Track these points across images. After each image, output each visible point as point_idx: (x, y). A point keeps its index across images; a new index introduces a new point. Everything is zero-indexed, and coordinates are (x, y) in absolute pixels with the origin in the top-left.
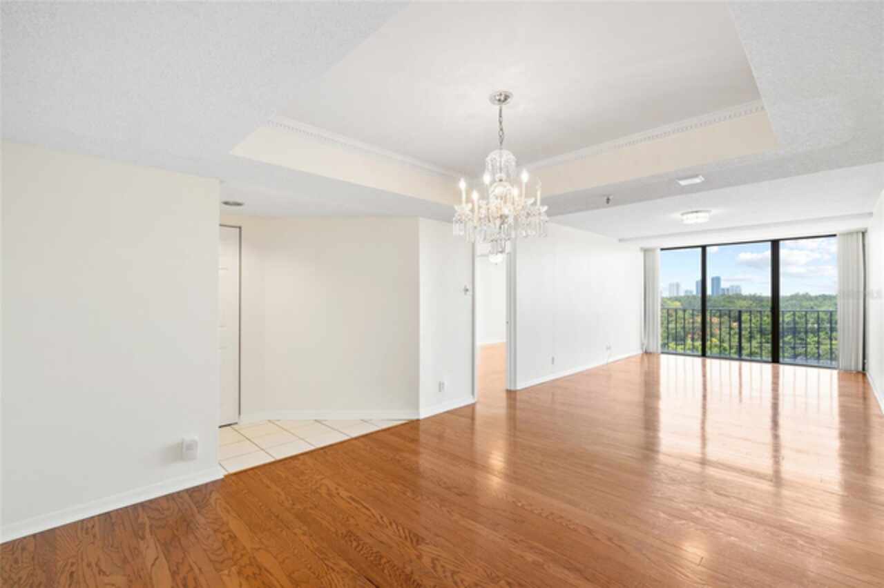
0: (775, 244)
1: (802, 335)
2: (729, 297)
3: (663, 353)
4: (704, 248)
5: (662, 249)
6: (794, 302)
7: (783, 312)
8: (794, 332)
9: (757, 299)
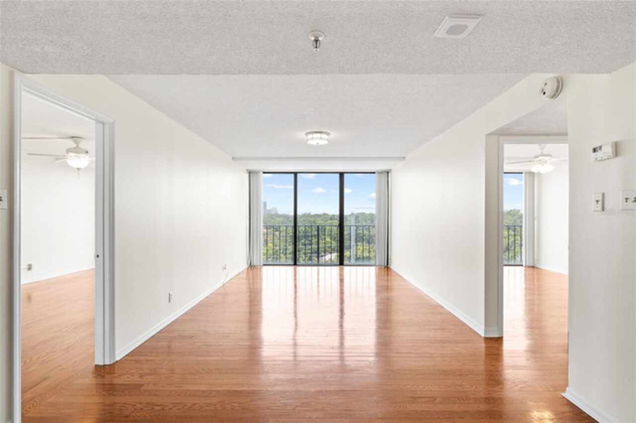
0: (342, 175)
1: (310, 238)
2: (272, 215)
3: (264, 265)
4: (296, 174)
5: (264, 173)
6: (304, 218)
7: (299, 226)
8: (306, 237)
9: (286, 217)
